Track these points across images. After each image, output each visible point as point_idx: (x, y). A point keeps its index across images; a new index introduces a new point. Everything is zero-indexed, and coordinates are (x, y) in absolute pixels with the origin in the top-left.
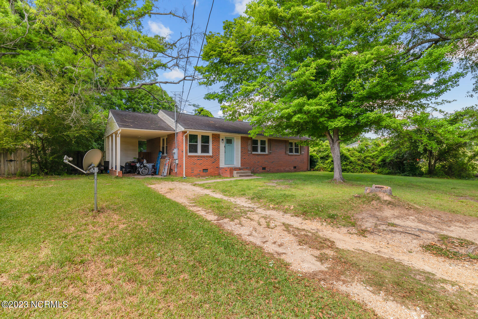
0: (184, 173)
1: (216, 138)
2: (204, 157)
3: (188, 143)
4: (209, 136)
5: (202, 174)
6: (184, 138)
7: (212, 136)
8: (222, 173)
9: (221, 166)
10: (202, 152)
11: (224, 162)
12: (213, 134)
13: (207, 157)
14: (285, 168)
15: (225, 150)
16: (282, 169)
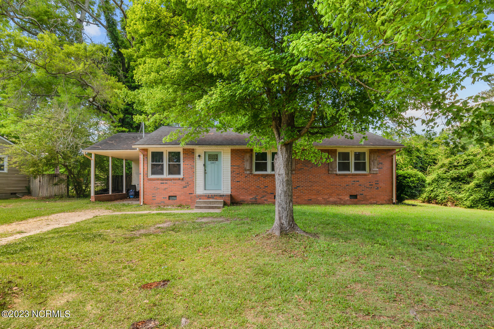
0: (142, 200)
1: (190, 153)
3: (150, 163)
5: (167, 202)
6: (142, 156)
7: (184, 152)
9: (197, 192)
10: (168, 174)
11: (202, 186)
13: (177, 179)
14: (326, 197)
15: (205, 170)
16: (320, 198)
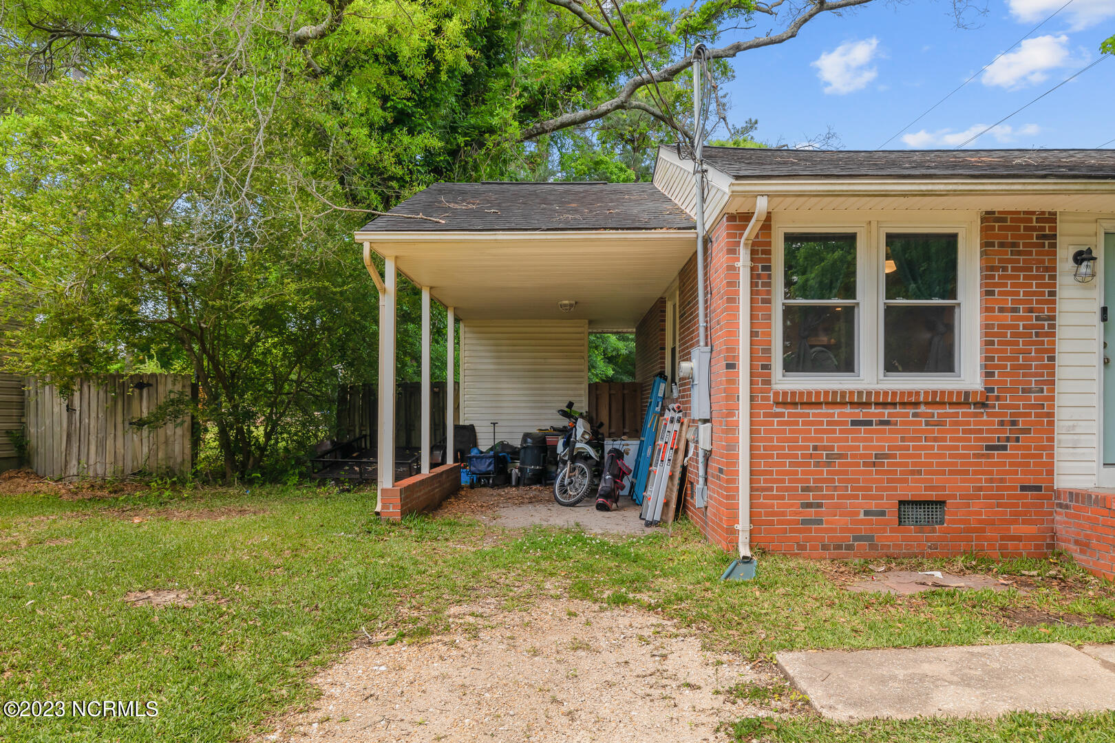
0: (743, 525)
1: (1022, 245)
2: (910, 401)
3: (779, 300)
4: (950, 241)
5: (890, 536)
6: (744, 256)
7: (985, 230)
8: (1084, 546)
9: (1064, 481)
10: (890, 367)
11: (1096, 441)
12: (989, 218)
13: (936, 400)
15: (1105, 344)
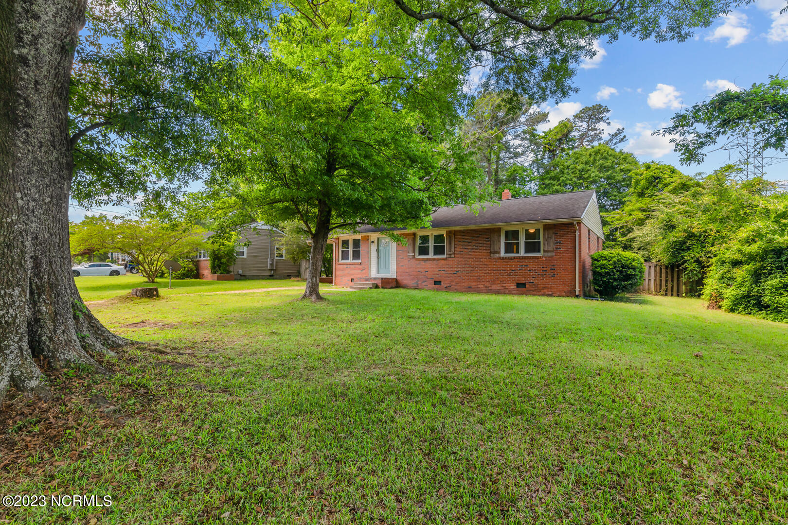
1: (366, 240)
10: (353, 259)
14: (488, 284)
15: (378, 255)
16: (481, 286)
